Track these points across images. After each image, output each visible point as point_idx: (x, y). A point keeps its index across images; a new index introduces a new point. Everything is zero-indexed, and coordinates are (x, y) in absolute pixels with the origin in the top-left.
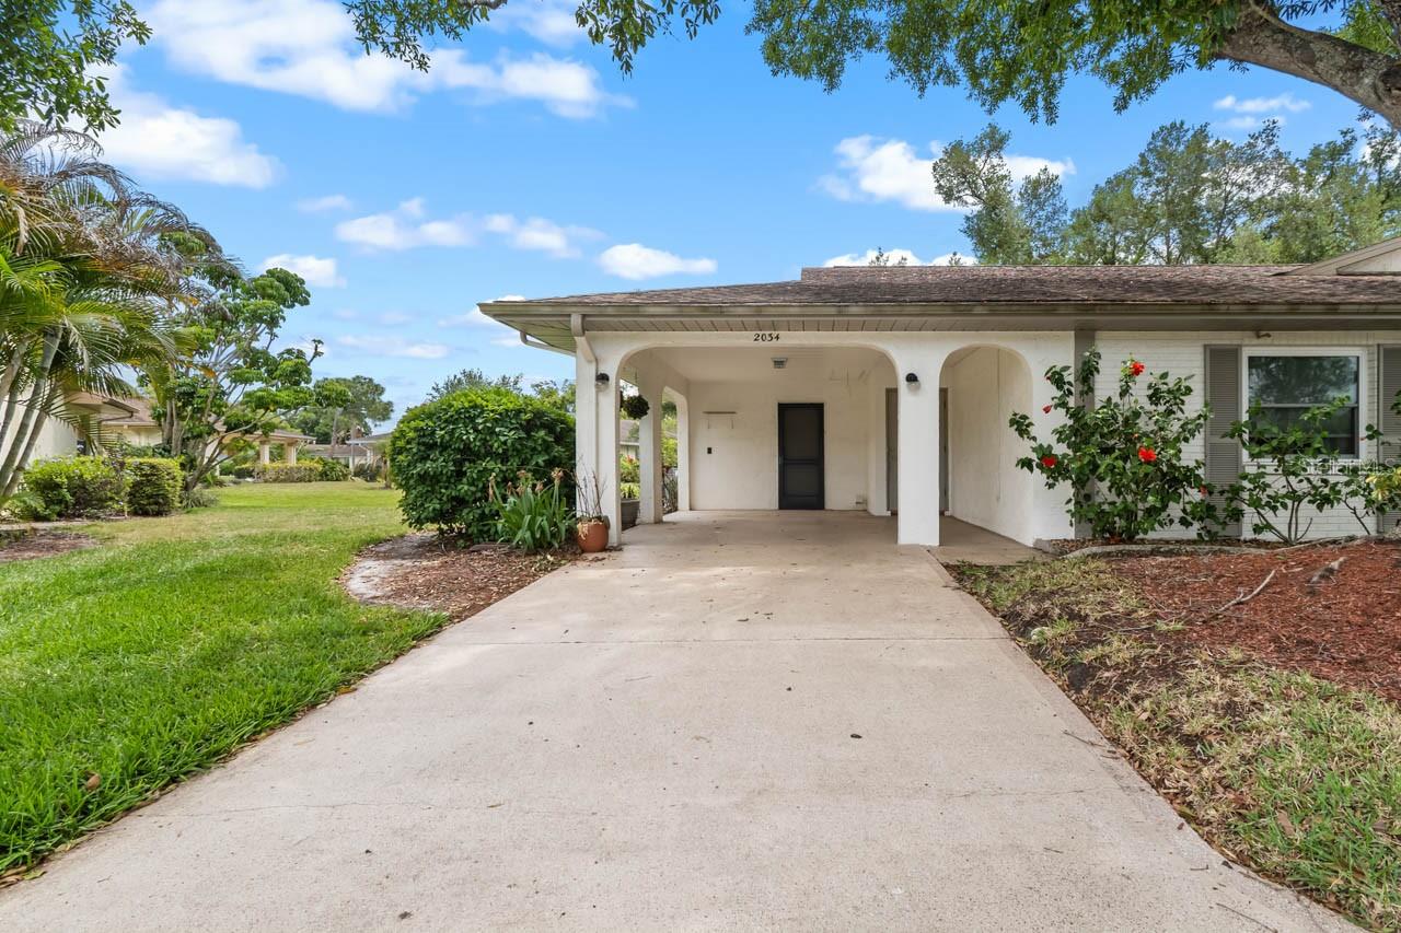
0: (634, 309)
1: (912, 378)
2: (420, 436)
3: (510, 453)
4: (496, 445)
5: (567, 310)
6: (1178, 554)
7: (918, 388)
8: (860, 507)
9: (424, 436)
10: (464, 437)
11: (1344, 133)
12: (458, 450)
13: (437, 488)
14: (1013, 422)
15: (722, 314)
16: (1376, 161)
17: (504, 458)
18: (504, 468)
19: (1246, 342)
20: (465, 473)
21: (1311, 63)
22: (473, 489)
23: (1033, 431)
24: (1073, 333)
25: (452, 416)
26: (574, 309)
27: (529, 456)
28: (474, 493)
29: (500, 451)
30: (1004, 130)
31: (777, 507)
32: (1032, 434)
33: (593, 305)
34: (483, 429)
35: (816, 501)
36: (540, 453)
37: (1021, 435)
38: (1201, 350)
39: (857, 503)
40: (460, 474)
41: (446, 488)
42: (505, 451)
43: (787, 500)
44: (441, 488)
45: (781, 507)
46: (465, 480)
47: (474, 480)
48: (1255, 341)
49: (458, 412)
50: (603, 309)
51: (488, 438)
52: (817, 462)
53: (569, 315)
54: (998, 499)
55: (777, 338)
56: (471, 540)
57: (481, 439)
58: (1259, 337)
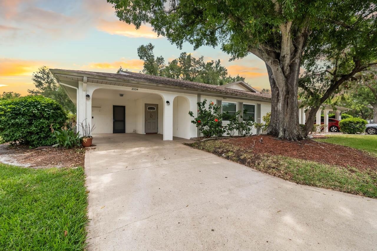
0: (105, 78)
1: (168, 102)
2: (12, 111)
3: (50, 117)
4: (45, 114)
5: (83, 75)
6: (226, 139)
7: (169, 104)
8: (134, 132)
9: (14, 110)
10: (34, 112)
11: (212, 61)
12: (30, 116)
13: (20, 129)
14: (189, 113)
15: (129, 82)
16: (216, 67)
17: (48, 119)
18: (48, 122)
19: (222, 100)
20: (33, 123)
21: (262, 56)
22: (36, 129)
23: (193, 115)
24: (197, 95)
25: (28, 104)
26: (85, 75)
27: (56, 118)
28: (37, 130)
29: (47, 116)
30: (153, 45)
31: (112, 133)
32: (193, 116)
33: (92, 75)
34: (40, 109)
35: (123, 131)
36: (59, 117)
37: (191, 116)
38: (216, 100)
39: (133, 131)
40: (30, 124)
41: (24, 129)
42: (49, 117)
43: (115, 131)
44: (22, 129)
45: (113, 133)
46: (33, 126)
47: (37, 126)
48: (223, 100)
49: (30, 103)
50: (95, 76)
51: (42, 112)
52: (124, 121)
53: (83, 77)
54: (177, 129)
55: (138, 90)
56: (34, 146)
57: (39, 113)
58: (224, 99)
